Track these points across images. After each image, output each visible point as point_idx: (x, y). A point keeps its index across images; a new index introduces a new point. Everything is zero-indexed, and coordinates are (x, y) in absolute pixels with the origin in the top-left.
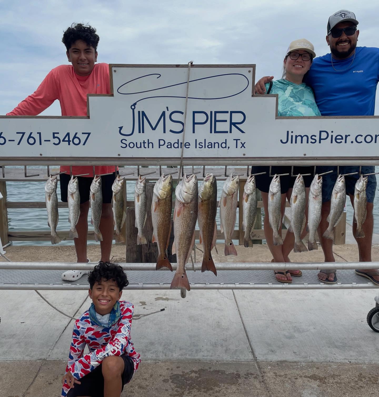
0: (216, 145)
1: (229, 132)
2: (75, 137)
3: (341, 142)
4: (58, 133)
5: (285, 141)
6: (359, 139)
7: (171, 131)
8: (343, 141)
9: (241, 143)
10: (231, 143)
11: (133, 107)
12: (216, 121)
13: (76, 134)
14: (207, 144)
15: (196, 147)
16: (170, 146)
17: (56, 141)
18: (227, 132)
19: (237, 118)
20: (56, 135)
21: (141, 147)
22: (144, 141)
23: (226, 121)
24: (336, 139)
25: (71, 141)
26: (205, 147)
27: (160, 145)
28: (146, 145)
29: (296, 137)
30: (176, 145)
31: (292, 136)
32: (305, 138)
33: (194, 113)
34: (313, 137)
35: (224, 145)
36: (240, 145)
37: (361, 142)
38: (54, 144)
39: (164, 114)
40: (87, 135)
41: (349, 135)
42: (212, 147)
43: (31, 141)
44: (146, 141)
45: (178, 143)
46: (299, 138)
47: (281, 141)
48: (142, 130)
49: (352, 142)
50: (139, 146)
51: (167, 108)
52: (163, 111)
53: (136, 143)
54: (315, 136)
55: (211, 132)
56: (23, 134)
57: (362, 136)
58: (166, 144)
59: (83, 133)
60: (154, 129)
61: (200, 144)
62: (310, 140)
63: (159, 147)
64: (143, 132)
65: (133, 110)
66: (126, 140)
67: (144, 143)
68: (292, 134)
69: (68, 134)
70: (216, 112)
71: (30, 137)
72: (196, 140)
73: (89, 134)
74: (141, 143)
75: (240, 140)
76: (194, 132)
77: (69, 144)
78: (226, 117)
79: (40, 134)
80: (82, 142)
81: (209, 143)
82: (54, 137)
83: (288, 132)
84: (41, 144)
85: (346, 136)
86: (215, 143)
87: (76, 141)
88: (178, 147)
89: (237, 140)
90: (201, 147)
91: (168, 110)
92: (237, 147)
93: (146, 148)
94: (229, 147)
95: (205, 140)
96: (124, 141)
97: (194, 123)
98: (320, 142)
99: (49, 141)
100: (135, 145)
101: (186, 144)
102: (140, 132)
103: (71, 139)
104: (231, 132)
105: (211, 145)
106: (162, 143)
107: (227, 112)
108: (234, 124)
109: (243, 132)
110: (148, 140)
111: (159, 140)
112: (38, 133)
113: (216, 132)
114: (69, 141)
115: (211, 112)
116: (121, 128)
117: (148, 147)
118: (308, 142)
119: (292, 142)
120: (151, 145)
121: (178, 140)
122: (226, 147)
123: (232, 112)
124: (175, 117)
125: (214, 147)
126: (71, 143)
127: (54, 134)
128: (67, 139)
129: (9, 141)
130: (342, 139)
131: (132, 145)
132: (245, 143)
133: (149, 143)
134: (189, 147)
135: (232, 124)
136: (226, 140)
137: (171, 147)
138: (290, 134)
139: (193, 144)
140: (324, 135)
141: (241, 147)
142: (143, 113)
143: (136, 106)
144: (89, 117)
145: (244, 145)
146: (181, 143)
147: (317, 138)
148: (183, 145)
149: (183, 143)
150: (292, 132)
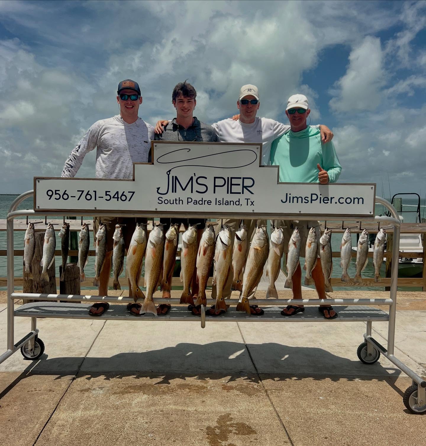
0: (232, 203)
1: (241, 193)
2: (123, 195)
3: (328, 203)
4: (110, 192)
5: (284, 201)
6: (341, 200)
7: (197, 191)
8: (329, 202)
9: (251, 201)
10: (243, 202)
11: (168, 173)
12: (232, 185)
13: (124, 192)
14: (224, 202)
15: (216, 204)
16: (196, 202)
17: (108, 197)
18: (240, 193)
19: (248, 183)
20: (108, 193)
21: (173, 203)
22: (176, 199)
23: (239, 185)
24: (324, 200)
25: (120, 198)
26: (223, 205)
27: (188, 202)
28: (178, 202)
29: (293, 198)
30: (201, 202)
31: (290, 197)
32: (300, 199)
33: (215, 178)
34: (306, 199)
35: (237, 203)
36: (250, 203)
37: (343, 203)
38: (106, 200)
39: (192, 178)
40: (132, 193)
41: (334, 198)
42: (228, 204)
43: (88, 197)
44: (178, 199)
45: (202, 201)
46: (295, 199)
47: (282, 200)
48: (174, 190)
49: (336, 203)
50: (172, 202)
51: (195, 174)
52: (192, 177)
53: (170, 200)
54: (308, 198)
55: (228, 193)
56: (83, 191)
57: (343, 198)
58: (193, 201)
59: (129, 192)
60: (184, 190)
61: (220, 202)
62: (304, 201)
63: (188, 204)
64: (175, 192)
65: (169, 175)
66: (162, 198)
67: (176, 200)
68: (290, 196)
69: (117, 193)
70: (232, 178)
71: (88, 194)
72: (216, 199)
73: (134, 193)
74: (173, 200)
75: (250, 199)
76: (214, 193)
77: (118, 200)
78: (240, 181)
79: (95, 192)
80: (128, 199)
81: (226, 201)
82: (106, 195)
83: (287, 194)
84: (95, 200)
85: (331, 198)
86: (230, 201)
87: (124, 198)
88: (202, 204)
89: (247, 199)
90: (220, 204)
91: (195, 176)
92: (247, 205)
93: (177, 204)
94: (241, 205)
95: (223, 199)
96: (160, 199)
97: (215, 186)
98: (311, 202)
99: (103, 197)
100: (169, 202)
101: (209, 202)
102: (173, 192)
103: (119, 196)
104: (243, 193)
105: (227, 203)
106: (190, 200)
107: (240, 178)
108: (246, 187)
109: (252, 193)
110: (179, 198)
111: (188, 198)
112: (94, 191)
113: (231, 193)
114: (118, 198)
115: (228, 178)
116: (158, 189)
117: (179, 204)
118: (302, 202)
119: (290, 202)
120: (181, 202)
121: (202, 198)
122: (239, 205)
123: (244, 178)
124: (200, 181)
125: (230, 205)
126: (119, 199)
127: (106, 192)
128: (116, 196)
129: (71, 197)
130: (328, 200)
131: (166, 202)
132: (253, 202)
133: (179, 201)
134: (210, 204)
135: (243, 187)
136: (239, 199)
137: (197, 204)
138: (289, 196)
139: (213, 202)
140: (314, 197)
141: (251, 205)
142: (176, 177)
143: (170, 172)
144: (134, 180)
145: (253, 203)
146: (205, 201)
147: (309, 199)
148: (206, 202)
149: (206, 201)
150: (290, 194)
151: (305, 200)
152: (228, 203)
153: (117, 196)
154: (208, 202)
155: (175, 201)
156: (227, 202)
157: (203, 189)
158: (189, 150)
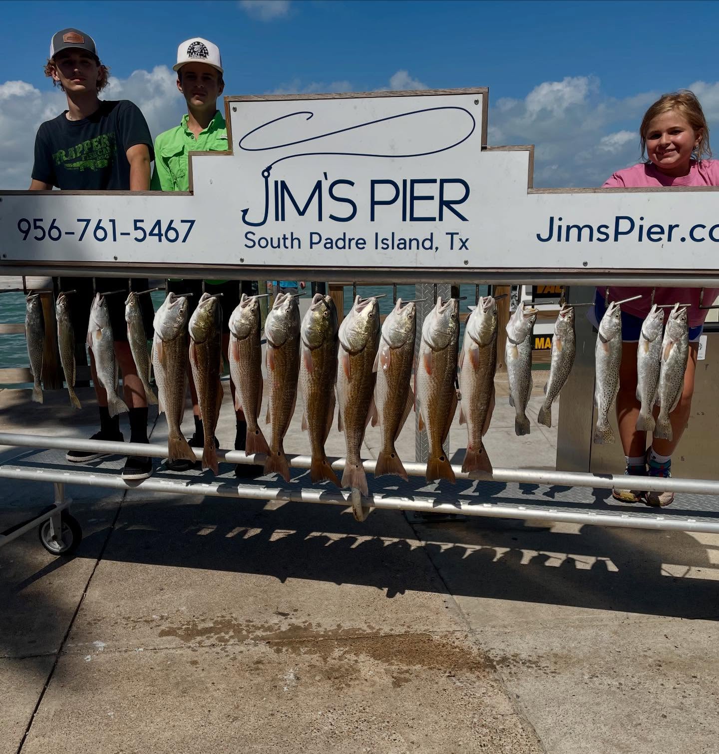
0: (414, 243)
1: (437, 219)
2: (170, 228)
3: (660, 239)
4: (142, 221)
5: (545, 236)
6: (698, 233)
7: (332, 217)
8: (665, 236)
9: (461, 240)
10: (441, 241)
11: (266, 174)
12: (413, 198)
13: (172, 222)
14: (396, 243)
15: (376, 248)
16: (330, 244)
17: (140, 234)
18: (433, 219)
19: (453, 192)
20: (139, 224)
21: (279, 246)
22: (284, 235)
23: (432, 198)
24: (649, 233)
25: (164, 235)
26: (393, 248)
27: (312, 243)
28: (288, 243)
29: (569, 228)
30: (341, 244)
31: (560, 227)
32: (586, 232)
33: (374, 182)
34: (603, 230)
35: (427, 244)
37: (703, 239)
38: (136, 239)
39: (319, 185)
40: (190, 224)
41: (677, 226)
42: (405, 248)
43: (100, 234)
44: (288, 236)
45: (344, 240)
46: (574, 232)
47: (538, 236)
48: (280, 215)
49: (683, 240)
50: (275, 244)
51: (325, 174)
52: (318, 181)
53: (272, 239)
54: (607, 227)
55: (404, 219)
56: (88, 221)
57: (704, 227)
58: (323, 242)
59: (183, 221)
60: (301, 213)
61: (385, 241)
62: (596, 235)
63: (311, 247)
64: (283, 219)
65: (266, 178)
66: (254, 234)
67: (285, 238)
68: (560, 223)
69: (158, 223)
70: (413, 182)
71: (98, 227)
72: (377, 234)
73: (192, 222)
74: (279, 239)
75: (457, 234)
76: (372, 219)
77: (160, 240)
78: (433, 190)
79: (113, 221)
80: (181, 237)
81: (399, 240)
82: (136, 228)
83: (552, 219)
84: (115, 240)
85: (671, 228)
86: (411, 240)
87: (172, 235)
88: (344, 247)
89: (452, 234)
90: (385, 246)
91: (326, 179)
92: (452, 248)
93: (287, 248)
94: (437, 248)
95: (393, 234)
96: (249, 236)
97: (374, 203)
98: (616, 239)
99: (128, 234)
100: (269, 242)
101: (359, 242)
102: (277, 219)
103: (163, 232)
104: (441, 219)
106: (316, 238)
107: (434, 181)
108: (448, 204)
109: (463, 219)
110: (292, 234)
111: (311, 234)
112: (111, 221)
113: (413, 219)
114: (160, 235)
115: (405, 182)
116: (245, 212)
117: (292, 247)
118: (591, 239)
119: (559, 239)
120: (296, 242)
121: (344, 234)
122: (431, 248)
123: (443, 181)
124: (339, 190)
125: (410, 248)
126: (163, 238)
127: (136, 221)
128: (156, 231)
129: (67, 233)
130: (662, 232)
131: (263, 243)
132: (467, 240)
133: (292, 240)
134: (363, 248)
135: (443, 203)
136: (432, 234)
137: (332, 247)
138: (556, 223)
139: (371, 242)
140: (624, 225)
141: (461, 249)
142: (283, 183)
143: (270, 172)
144: (191, 193)
145: (466, 244)
146: (350, 240)
147: (611, 232)
148: (353, 243)
149: (354, 239)
150: (560, 219)
151: (599, 233)
152: (405, 243)
153: (159, 231)
154: (357, 244)
155: (282, 241)
156: (403, 241)
157: (346, 210)
158: (311, 115)
